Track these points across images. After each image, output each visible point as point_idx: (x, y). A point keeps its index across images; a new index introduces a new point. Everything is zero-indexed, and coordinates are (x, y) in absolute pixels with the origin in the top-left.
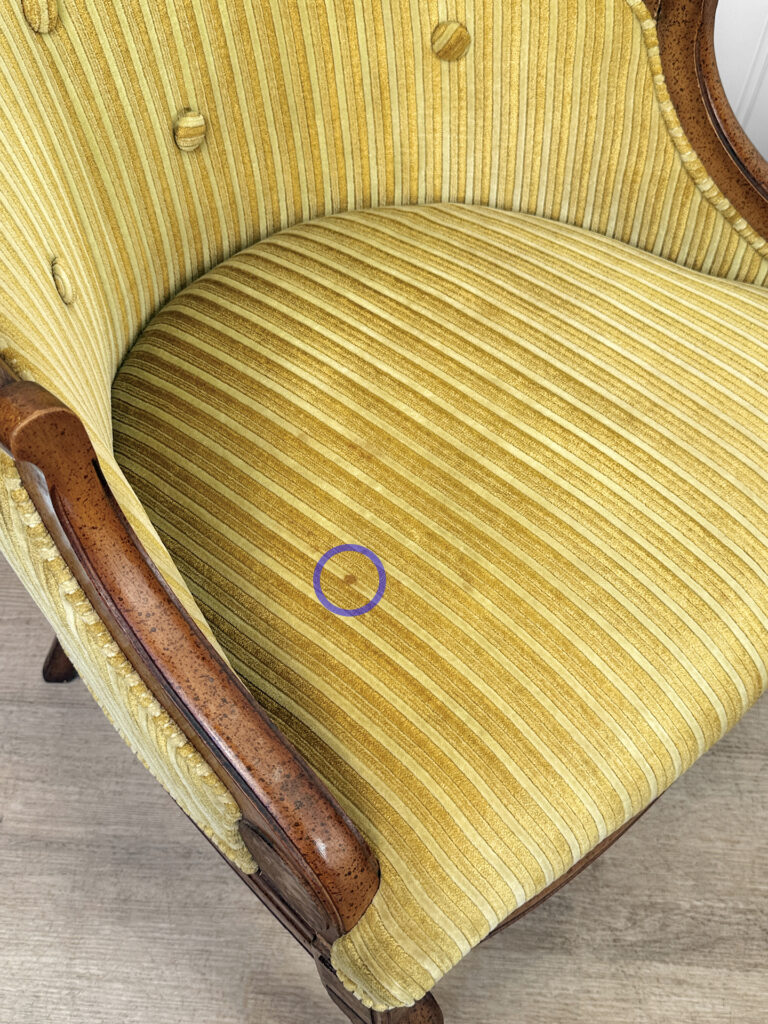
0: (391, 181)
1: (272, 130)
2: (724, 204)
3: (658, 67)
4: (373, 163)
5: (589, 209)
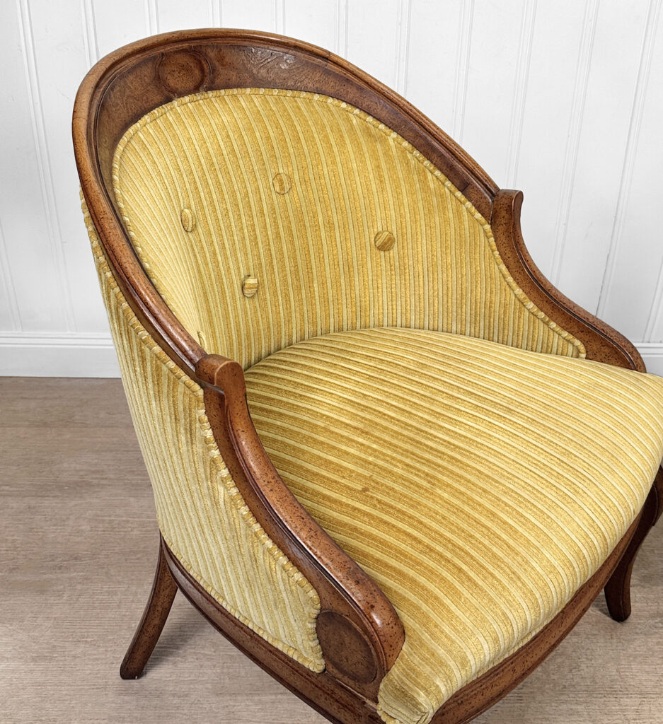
0: (354, 317)
1: (290, 289)
2: (542, 315)
3: (495, 247)
4: (344, 306)
5: (468, 325)
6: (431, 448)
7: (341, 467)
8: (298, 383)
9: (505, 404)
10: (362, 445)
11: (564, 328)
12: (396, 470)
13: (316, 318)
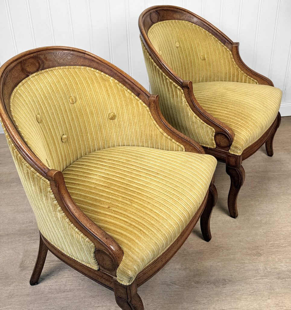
1: (79, 137)
2: (169, 137)
3: (151, 115)
5: (145, 143)
6: (131, 190)
7: (101, 200)
8: (85, 172)
9: (156, 172)
10: (108, 192)
11: (177, 141)
12: (120, 199)
13: (90, 146)
